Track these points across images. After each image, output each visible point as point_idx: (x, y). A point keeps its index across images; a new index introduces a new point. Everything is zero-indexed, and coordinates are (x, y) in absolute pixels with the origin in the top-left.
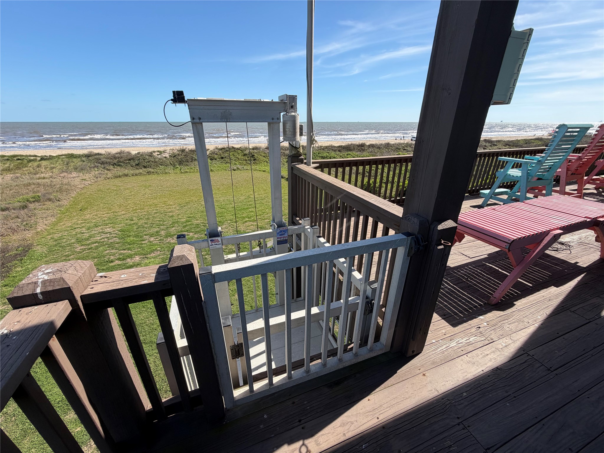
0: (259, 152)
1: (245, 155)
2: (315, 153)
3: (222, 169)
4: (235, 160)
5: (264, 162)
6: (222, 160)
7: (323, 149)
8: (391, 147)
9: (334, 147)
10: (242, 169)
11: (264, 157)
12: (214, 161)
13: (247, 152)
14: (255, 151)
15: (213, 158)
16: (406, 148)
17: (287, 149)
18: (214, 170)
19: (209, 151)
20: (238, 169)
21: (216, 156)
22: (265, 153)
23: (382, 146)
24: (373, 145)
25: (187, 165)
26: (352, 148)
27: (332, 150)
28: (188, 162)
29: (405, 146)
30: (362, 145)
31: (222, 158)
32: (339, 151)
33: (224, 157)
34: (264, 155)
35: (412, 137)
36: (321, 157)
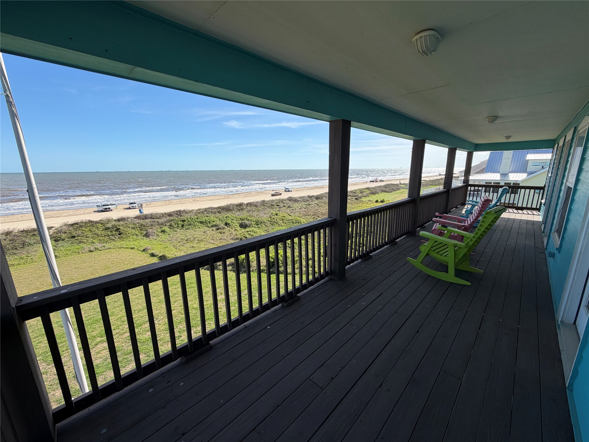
0: (126, 224)
1: (107, 229)
2: (193, 219)
3: (73, 252)
4: (92, 237)
5: (133, 235)
6: (73, 239)
7: (202, 212)
8: (267, 204)
9: (214, 208)
10: (103, 248)
11: (133, 228)
12: (60, 242)
13: (109, 225)
14: (121, 223)
15: (59, 239)
16: (279, 204)
17: (161, 216)
18: (60, 256)
19: (53, 229)
20: (96, 249)
21: (64, 236)
22: (134, 224)
23: (258, 204)
24: (251, 203)
25: (15, 254)
26: (232, 208)
27: (212, 212)
28: (16, 249)
29: (278, 202)
30: (241, 205)
31: (74, 237)
32: (219, 212)
33: (76, 235)
34: (133, 226)
35: (285, 188)
36: (200, 222)
